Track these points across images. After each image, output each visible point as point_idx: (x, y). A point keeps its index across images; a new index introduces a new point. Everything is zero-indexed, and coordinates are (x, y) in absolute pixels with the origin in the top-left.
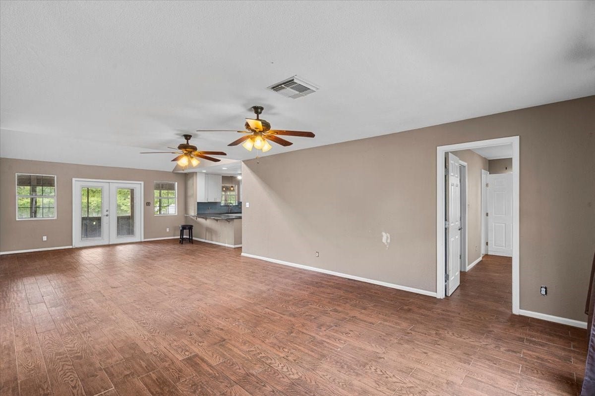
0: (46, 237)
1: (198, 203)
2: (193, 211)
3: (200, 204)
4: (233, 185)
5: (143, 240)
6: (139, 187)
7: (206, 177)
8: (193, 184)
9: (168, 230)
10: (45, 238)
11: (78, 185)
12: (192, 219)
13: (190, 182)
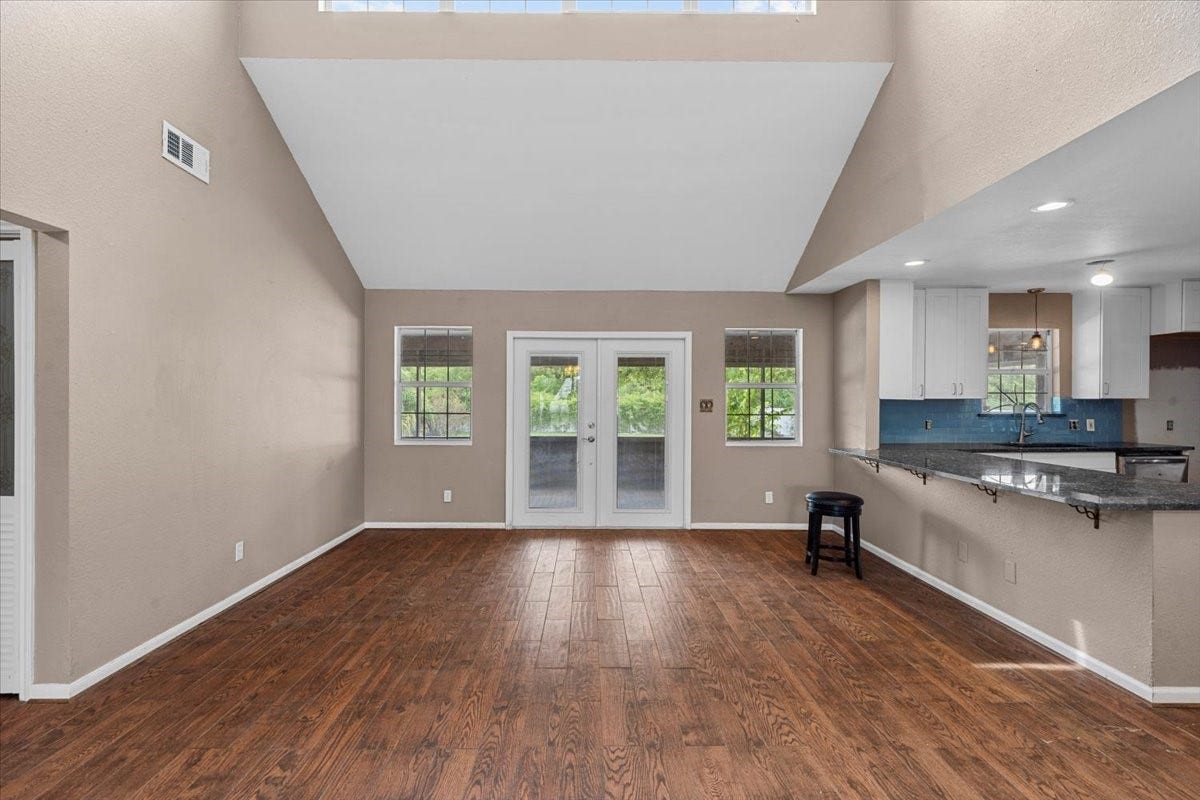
0: (450, 492)
1: (883, 402)
2: (863, 436)
3: (890, 409)
4: (1041, 330)
5: (689, 526)
6: (678, 348)
7: (916, 299)
8: (864, 330)
9: (769, 497)
10: (448, 496)
11: (520, 347)
12: (857, 465)
13: (851, 324)
